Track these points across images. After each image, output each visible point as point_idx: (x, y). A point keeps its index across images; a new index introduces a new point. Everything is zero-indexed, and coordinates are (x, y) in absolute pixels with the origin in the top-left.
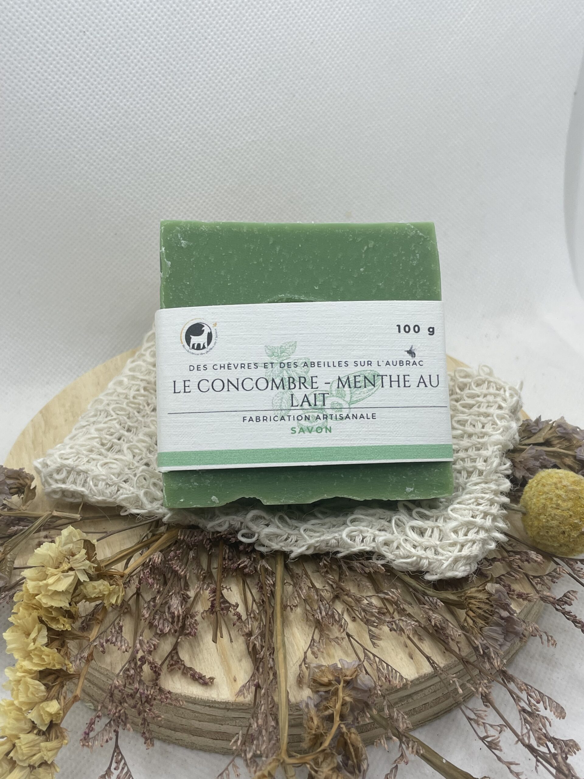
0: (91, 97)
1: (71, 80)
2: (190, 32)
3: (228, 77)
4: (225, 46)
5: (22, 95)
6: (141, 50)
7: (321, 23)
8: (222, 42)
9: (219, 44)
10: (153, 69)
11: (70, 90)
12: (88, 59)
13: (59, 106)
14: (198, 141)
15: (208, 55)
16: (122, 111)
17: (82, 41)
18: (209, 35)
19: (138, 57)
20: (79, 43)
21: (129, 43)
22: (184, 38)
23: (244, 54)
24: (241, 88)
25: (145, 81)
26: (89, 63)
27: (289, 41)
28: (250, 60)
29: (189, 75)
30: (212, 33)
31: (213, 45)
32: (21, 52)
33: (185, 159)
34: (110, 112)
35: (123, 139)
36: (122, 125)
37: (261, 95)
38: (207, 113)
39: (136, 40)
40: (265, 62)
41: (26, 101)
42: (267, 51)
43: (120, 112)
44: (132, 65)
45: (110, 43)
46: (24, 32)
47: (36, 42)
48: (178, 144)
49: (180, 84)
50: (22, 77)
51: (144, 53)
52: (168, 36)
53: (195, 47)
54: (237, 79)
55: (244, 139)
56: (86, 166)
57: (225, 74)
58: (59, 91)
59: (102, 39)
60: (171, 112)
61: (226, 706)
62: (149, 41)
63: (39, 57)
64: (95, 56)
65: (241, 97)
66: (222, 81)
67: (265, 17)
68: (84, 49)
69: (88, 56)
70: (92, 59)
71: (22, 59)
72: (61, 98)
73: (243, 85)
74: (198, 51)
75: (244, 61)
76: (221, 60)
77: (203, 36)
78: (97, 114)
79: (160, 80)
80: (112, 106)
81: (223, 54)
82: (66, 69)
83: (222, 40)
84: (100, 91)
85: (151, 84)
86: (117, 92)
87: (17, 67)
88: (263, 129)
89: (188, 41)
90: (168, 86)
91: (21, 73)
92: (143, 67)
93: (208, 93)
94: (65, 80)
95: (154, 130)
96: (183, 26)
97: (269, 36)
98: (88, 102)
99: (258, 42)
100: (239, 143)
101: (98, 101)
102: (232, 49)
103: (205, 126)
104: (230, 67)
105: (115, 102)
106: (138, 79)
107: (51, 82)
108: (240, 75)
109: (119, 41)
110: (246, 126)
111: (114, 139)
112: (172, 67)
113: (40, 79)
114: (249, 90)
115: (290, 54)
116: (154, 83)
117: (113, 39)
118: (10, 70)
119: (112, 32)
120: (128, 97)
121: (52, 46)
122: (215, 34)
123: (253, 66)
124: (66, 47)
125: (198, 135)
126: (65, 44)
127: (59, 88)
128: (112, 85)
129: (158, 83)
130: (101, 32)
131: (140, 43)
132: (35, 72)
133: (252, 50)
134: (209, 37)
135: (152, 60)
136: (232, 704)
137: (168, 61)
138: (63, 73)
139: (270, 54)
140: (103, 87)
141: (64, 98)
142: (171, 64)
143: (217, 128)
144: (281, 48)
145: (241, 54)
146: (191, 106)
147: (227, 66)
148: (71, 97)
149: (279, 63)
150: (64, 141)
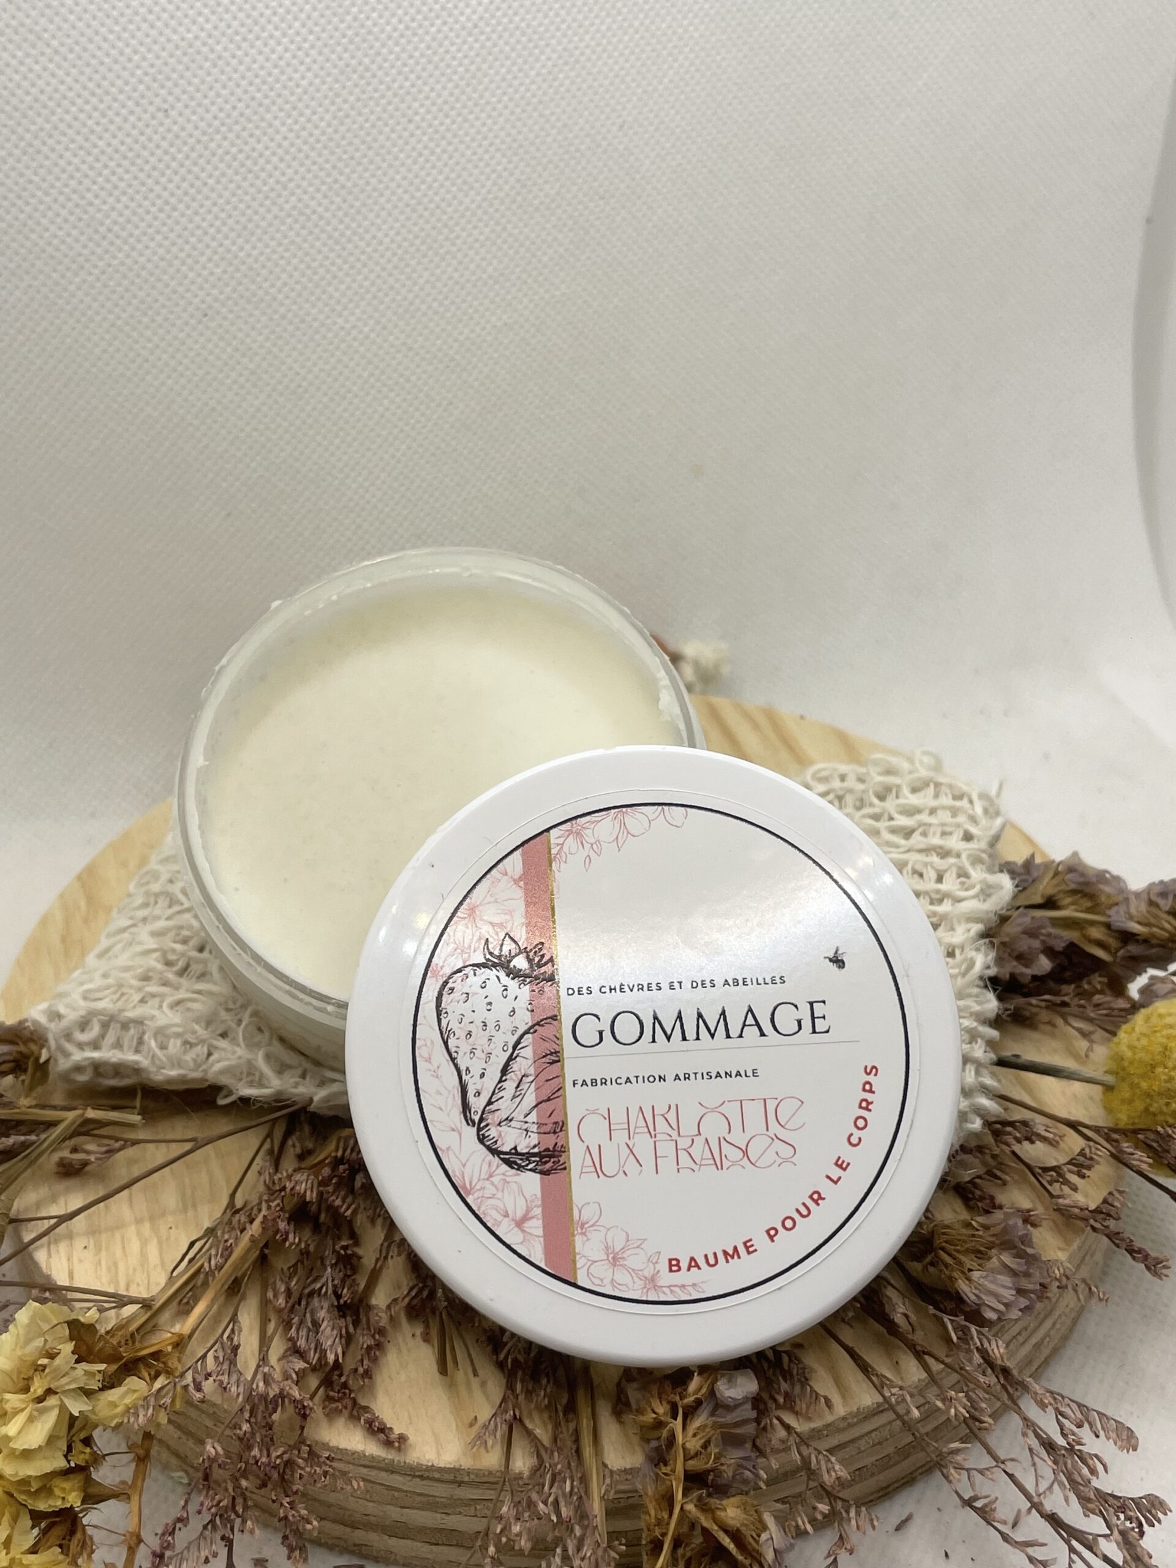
0: (180, 241)
1: (140, 206)
2: (379, 109)
3: (455, 197)
4: (449, 135)
5: (41, 237)
6: (280, 146)
7: (638, 86)
8: (442, 128)
9: (437, 132)
10: (304, 184)
11: (137, 227)
12: (174, 165)
13: (114, 257)
14: (396, 326)
15: (414, 154)
16: (243, 268)
17: (161, 129)
18: (417, 113)
19: (275, 159)
20: (156, 132)
21: (257, 132)
22: (367, 120)
23: (487, 151)
24: (480, 220)
25: (287, 207)
26: (176, 173)
27: (576, 124)
28: (499, 164)
29: (375, 194)
30: (422, 110)
31: (424, 134)
32: (39, 152)
33: (370, 362)
34: (218, 271)
35: (246, 323)
36: (242, 297)
37: (521, 233)
38: (414, 271)
39: (270, 125)
40: (528, 165)
41: (50, 249)
42: (532, 143)
43: (238, 270)
44: (263, 175)
45: (218, 132)
46: (45, 112)
47: (70, 132)
48: (354, 332)
49: (359, 212)
50: (41, 203)
51: (287, 152)
52: (335, 118)
53: (388, 139)
54: (473, 201)
55: (488, 322)
56: (169, 377)
57: (448, 192)
58: (116, 228)
59: (202, 124)
60: (340, 269)
61: (454, 1477)
62: (296, 127)
63: (76, 161)
64: (187, 157)
65: (482, 238)
66: (443, 205)
67: (527, 76)
68: (165, 144)
69: (174, 159)
70: (182, 165)
71: (41, 166)
72: (118, 242)
73: (485, 212)
74: (394, 145)
75: (488, 165)
76: (440, 164)
77: (404, 115)
78: (191, 275)
79: (320, 204)
80: (223, 259)
81: (444, 151)
82: (130, 186)
83: (441, 124)
84: (198, 227)
85: (302, 214)
86: (232, 230)
87: (31, 182)
88: (525, 300)
89: (373, 126)
90: (334, 216)
91: (39, 193)
92: (284, 179)
93: (416, 229)
94: (127, 207)
95: (307, 306)
96: (364, 96)
97: (535, 114)
98: (174, 249)
99: (514, 127)
100: (478, 329)
101: (194, 248)
102: (461, 142)
103: (410, 296)
104: (459, 176)
105: (228, 251)
106: (274, 203)
107: (99, 211)
108: (478, 194)
109: (237, 128)
110: (492, 294)
111: (226, 323)
112: (342, 179)
113: (77, 206)
114: (498, 223)
115: (578, 150)
116: (308, 211)
117: (223, 124)
118: (16, 188)
119: (221, 110)
120: (254, 239)
121: (100, 138)
122: (428, 112)
123: (505, 174)
124: (129, 140)
125: (395, 313)
126: (128, 135)
127: (115, 223)
128: (223, 215)
129: (314, 212)
130: (200, 110)
131: (278, 132)
132: (67, 190)
133: (503, 142)
134: (417, 118)
135: (302, 165)
136: (468, 1474)
137: (334, 167)
138: (124, 193)
139: (538, 150)
140: (204, 220)
141: (125, 242)
142: (341, 174)
143: (435, 300)
144: (560, 138)
145: (480, 151)
146: (382, 256)
147: (453, 175)
148: (139, 241)
149: (557, 167)
150: (127, 329)
